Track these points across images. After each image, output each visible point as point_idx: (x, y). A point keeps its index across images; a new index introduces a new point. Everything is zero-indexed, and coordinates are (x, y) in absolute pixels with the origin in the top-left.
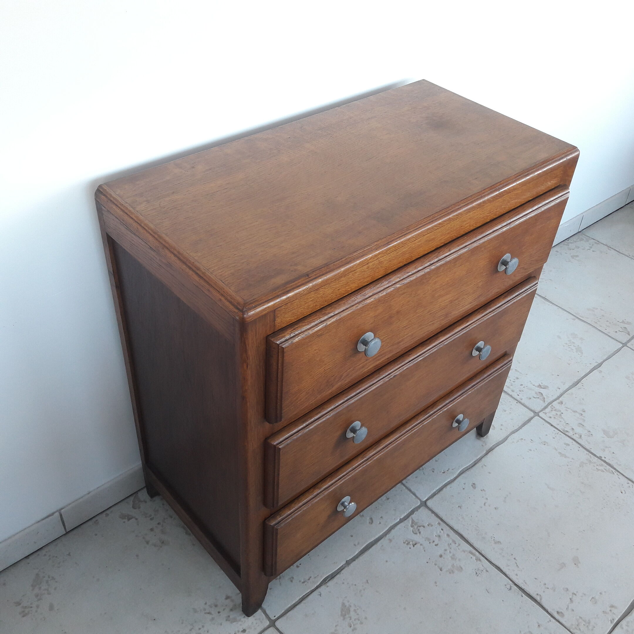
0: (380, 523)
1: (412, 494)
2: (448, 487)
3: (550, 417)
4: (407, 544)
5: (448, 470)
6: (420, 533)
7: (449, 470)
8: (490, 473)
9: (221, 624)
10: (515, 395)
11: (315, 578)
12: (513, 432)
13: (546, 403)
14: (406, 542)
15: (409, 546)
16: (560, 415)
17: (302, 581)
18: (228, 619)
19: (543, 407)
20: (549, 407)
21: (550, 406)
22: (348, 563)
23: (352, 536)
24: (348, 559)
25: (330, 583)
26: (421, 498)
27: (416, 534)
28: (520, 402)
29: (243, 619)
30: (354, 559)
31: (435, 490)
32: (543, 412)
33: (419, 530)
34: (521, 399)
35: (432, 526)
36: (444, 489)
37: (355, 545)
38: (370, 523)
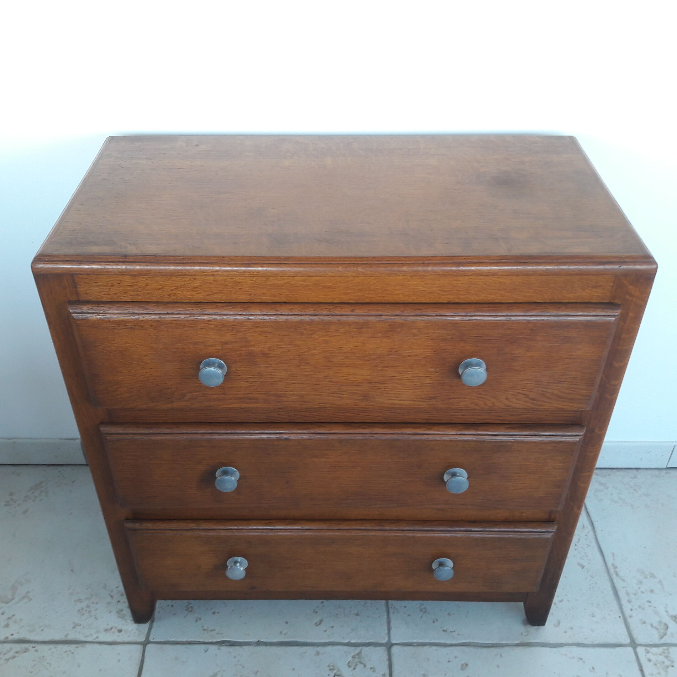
0: (325, 631)
1: (386, 628)
2: (434, 648)
3: (650, 660)
4: (331, 670)
5: (451, 632)
6: (354, 669)
7: (453, 633)
8: (498, 666)
9: (111, 612)
10: (627, 607)
11: (218, 633)
12: (578, 645)
13: (662, 641)
14: (331, 666)
15: (330, 672)
16: (668, 667)
17: (205, 628)
18: (119, 612)
19: (651, 643)
20: (661, 649)
21: (664, 648)
22: (259, 643)
23: (287, 623)
24: (262, 641)
25: (224, 649)
26: (392, 637)
27: (350, 666)
28: (625, 620)
29: (129, 621)
30: (266, 644)
31: (415, 641)
32: (646, 650)
33: (356, 665)
34: (631, 617)
35: (374, 671)
36: (426, 647)
37: (281, 633)
38: (316, 623)
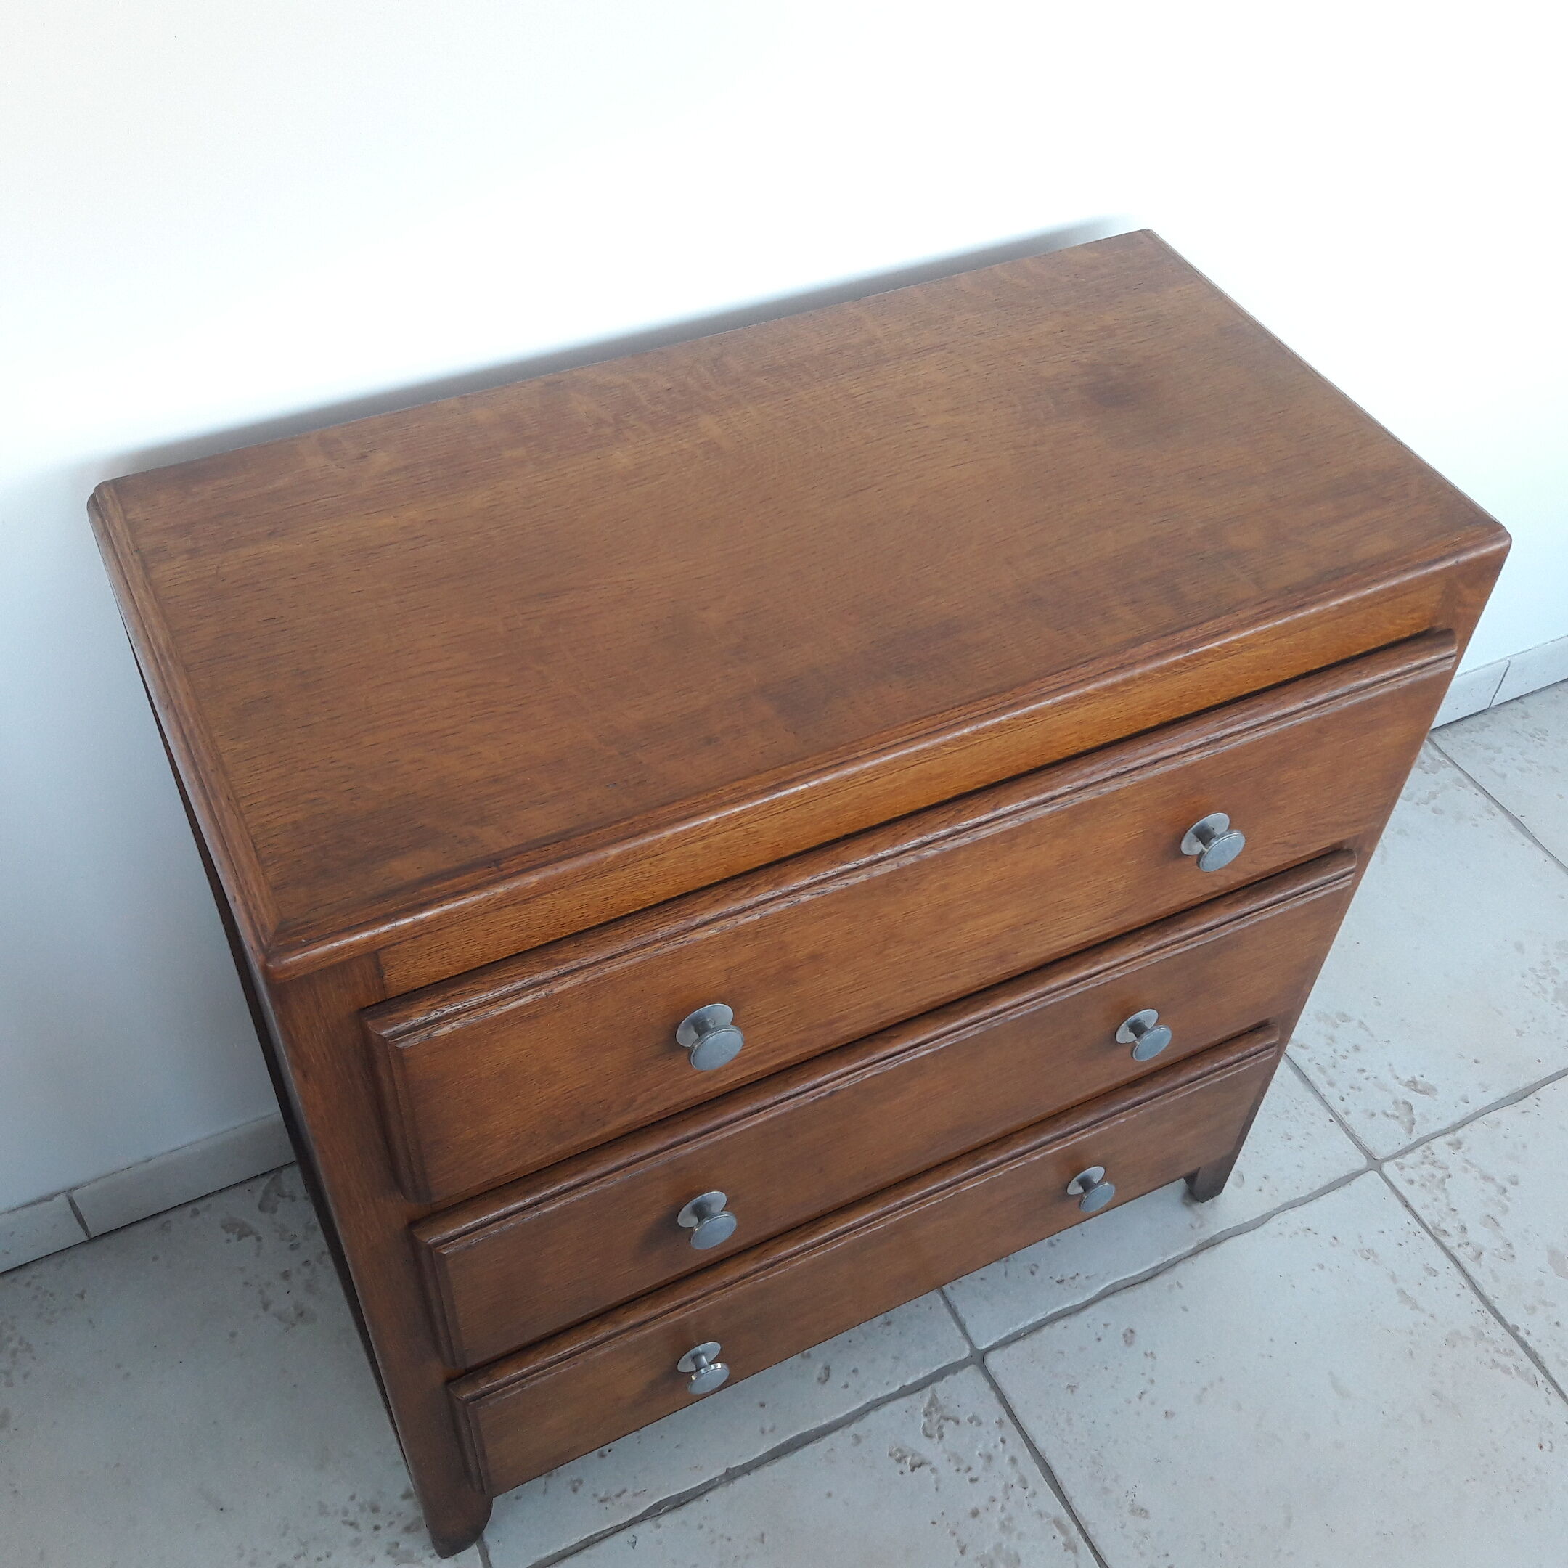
0: (846, 1386)
1: (954, 1325)
2: (1060, 1325)
3: (1412, 1182)
4: (899, 1460)
5: (1073, 1278)
6: (941, 1436)
7: (1078, 1279)
8: (1185, 1309)
9: (372, 1561)
10: (1332, 1095)
11: (635, 1495)
12: (1292, 1205)
13: (1415, 1137)
14: (895, 1454)
15: (900, 1467)
16: (1443, 1181)
17: (602, 1495)
18: (392, 1551)
19: (1400, 1148)
20: (1419, 1151)
21: (1423, 1147)
22: (731, 1475)
23: (763, 1405)
24: (734, 1466)
25: (668, 1520)
26: (975, 1340)
27: (930, 1436)
28: (1341, 1122)
29: (427, 1561)
30: (746, 1469)
31: (1020, 1326)
32: (1397, 1165)
33: (941, 1427)
34: (1347, 1113)
35: (980, 1424)
36: (1046, 1330)
37: (763, 1432)
38: (819, 1379)
